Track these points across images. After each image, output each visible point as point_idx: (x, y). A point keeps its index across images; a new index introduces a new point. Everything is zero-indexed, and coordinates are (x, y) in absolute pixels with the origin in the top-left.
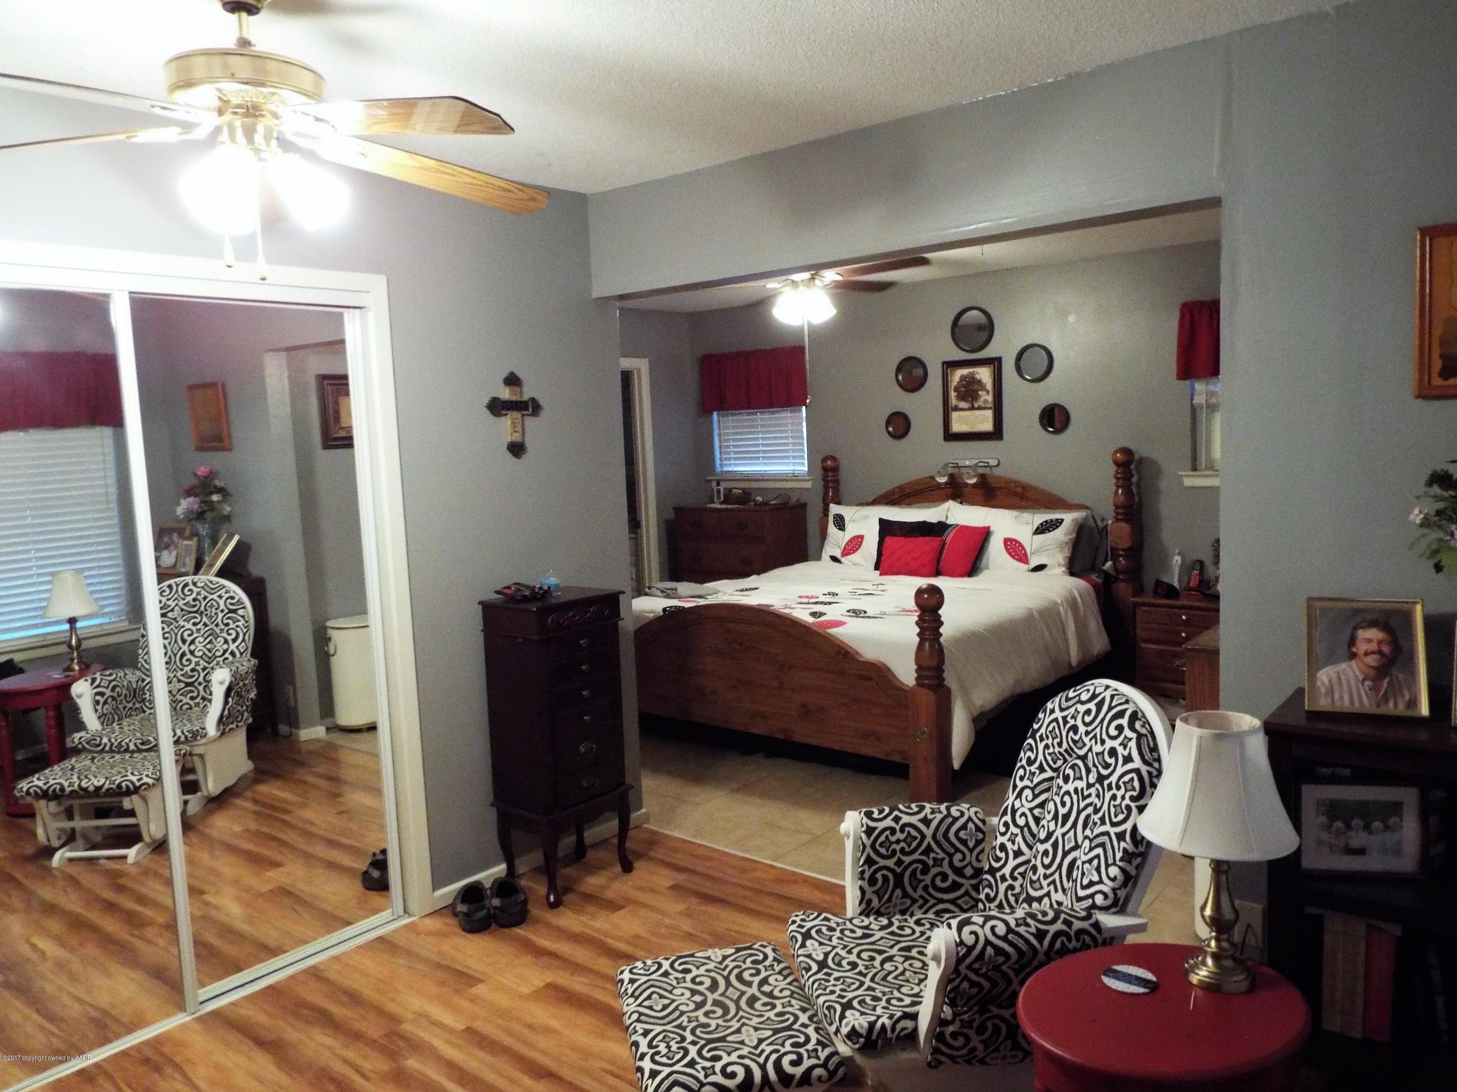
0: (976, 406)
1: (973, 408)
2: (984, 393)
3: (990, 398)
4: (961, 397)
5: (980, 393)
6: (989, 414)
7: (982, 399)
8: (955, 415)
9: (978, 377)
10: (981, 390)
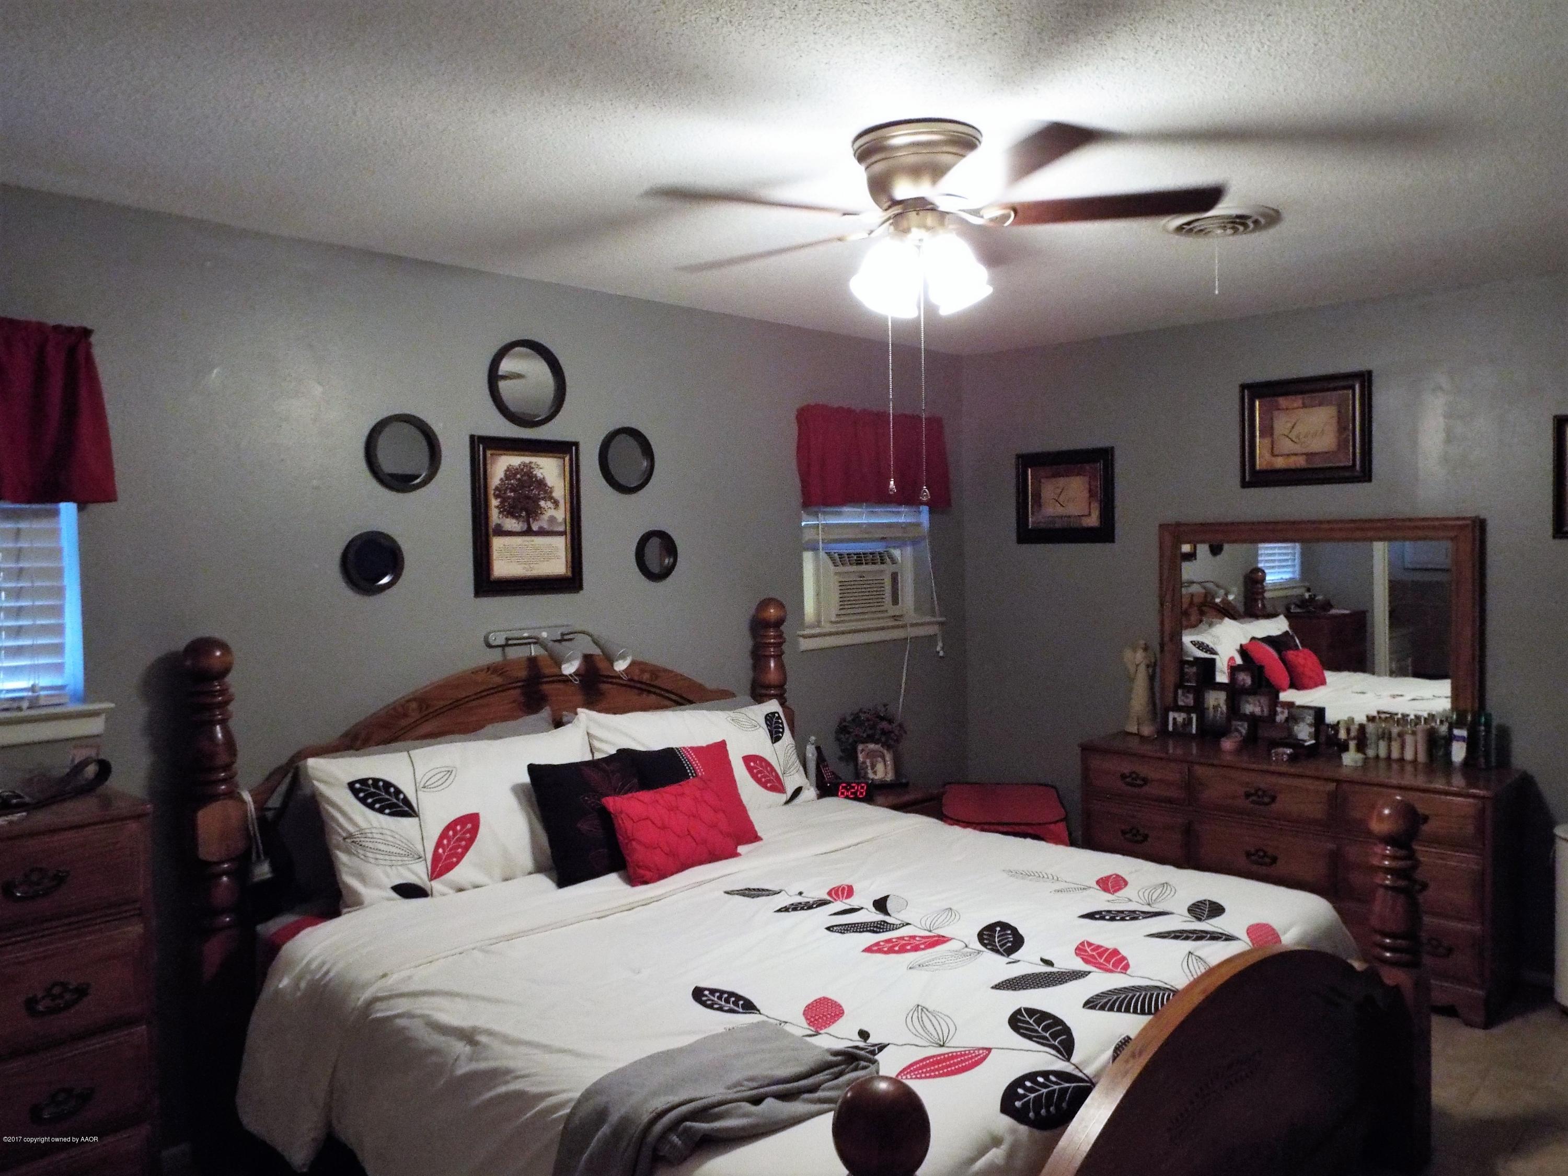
0: (535, 527)
1: (529, 532)
2: (549, 504)
3: (560, 514)
4: (509, 510)
5: (542, 503)
6: (560, 544)
7: (546, 517)
8: (498, 543)
9: (539, 473)
10: (544, 499)
